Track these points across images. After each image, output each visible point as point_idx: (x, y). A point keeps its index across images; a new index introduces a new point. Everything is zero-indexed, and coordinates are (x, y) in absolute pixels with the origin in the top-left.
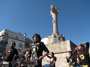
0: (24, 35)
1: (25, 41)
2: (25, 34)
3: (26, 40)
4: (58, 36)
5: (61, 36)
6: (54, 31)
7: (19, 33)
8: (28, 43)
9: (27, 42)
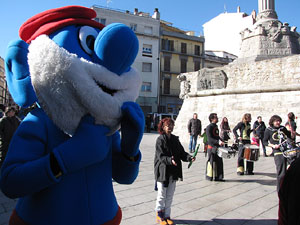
0: (155, 16)
1: (158, 35)
2: (157, 10)
3: (161, 33)
4: (275, 31)
5: (284, 30)
6: (260, 10)
7: (136, 10)
8: (170, 39)
9: (165, 38)
